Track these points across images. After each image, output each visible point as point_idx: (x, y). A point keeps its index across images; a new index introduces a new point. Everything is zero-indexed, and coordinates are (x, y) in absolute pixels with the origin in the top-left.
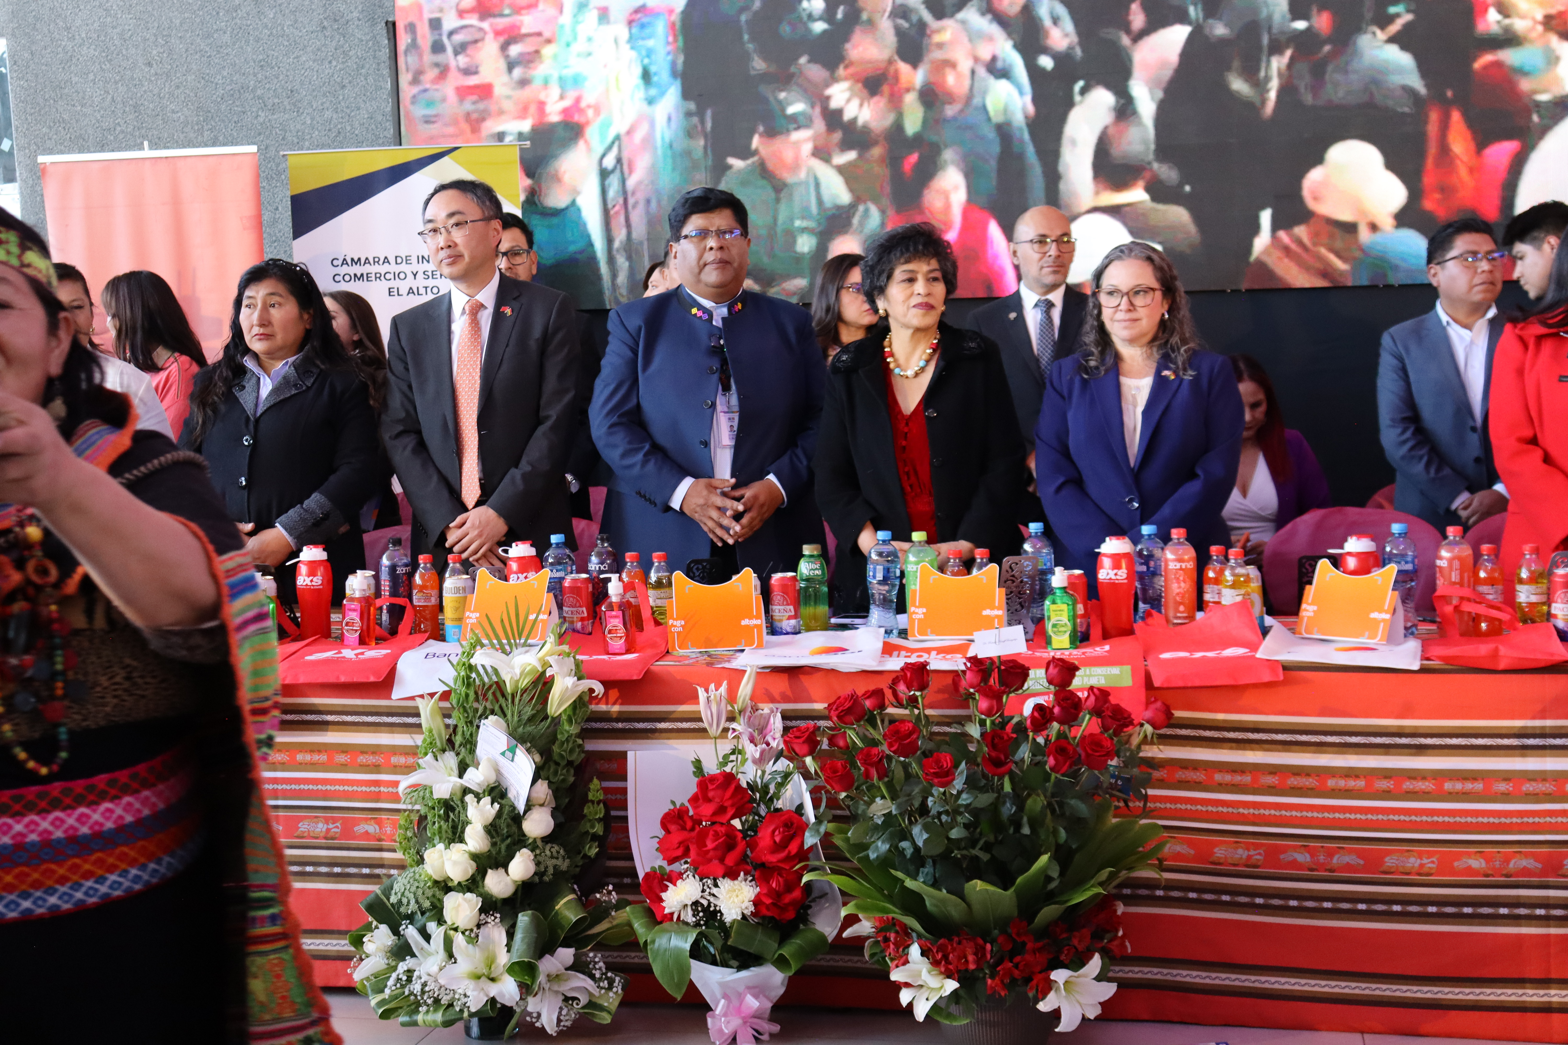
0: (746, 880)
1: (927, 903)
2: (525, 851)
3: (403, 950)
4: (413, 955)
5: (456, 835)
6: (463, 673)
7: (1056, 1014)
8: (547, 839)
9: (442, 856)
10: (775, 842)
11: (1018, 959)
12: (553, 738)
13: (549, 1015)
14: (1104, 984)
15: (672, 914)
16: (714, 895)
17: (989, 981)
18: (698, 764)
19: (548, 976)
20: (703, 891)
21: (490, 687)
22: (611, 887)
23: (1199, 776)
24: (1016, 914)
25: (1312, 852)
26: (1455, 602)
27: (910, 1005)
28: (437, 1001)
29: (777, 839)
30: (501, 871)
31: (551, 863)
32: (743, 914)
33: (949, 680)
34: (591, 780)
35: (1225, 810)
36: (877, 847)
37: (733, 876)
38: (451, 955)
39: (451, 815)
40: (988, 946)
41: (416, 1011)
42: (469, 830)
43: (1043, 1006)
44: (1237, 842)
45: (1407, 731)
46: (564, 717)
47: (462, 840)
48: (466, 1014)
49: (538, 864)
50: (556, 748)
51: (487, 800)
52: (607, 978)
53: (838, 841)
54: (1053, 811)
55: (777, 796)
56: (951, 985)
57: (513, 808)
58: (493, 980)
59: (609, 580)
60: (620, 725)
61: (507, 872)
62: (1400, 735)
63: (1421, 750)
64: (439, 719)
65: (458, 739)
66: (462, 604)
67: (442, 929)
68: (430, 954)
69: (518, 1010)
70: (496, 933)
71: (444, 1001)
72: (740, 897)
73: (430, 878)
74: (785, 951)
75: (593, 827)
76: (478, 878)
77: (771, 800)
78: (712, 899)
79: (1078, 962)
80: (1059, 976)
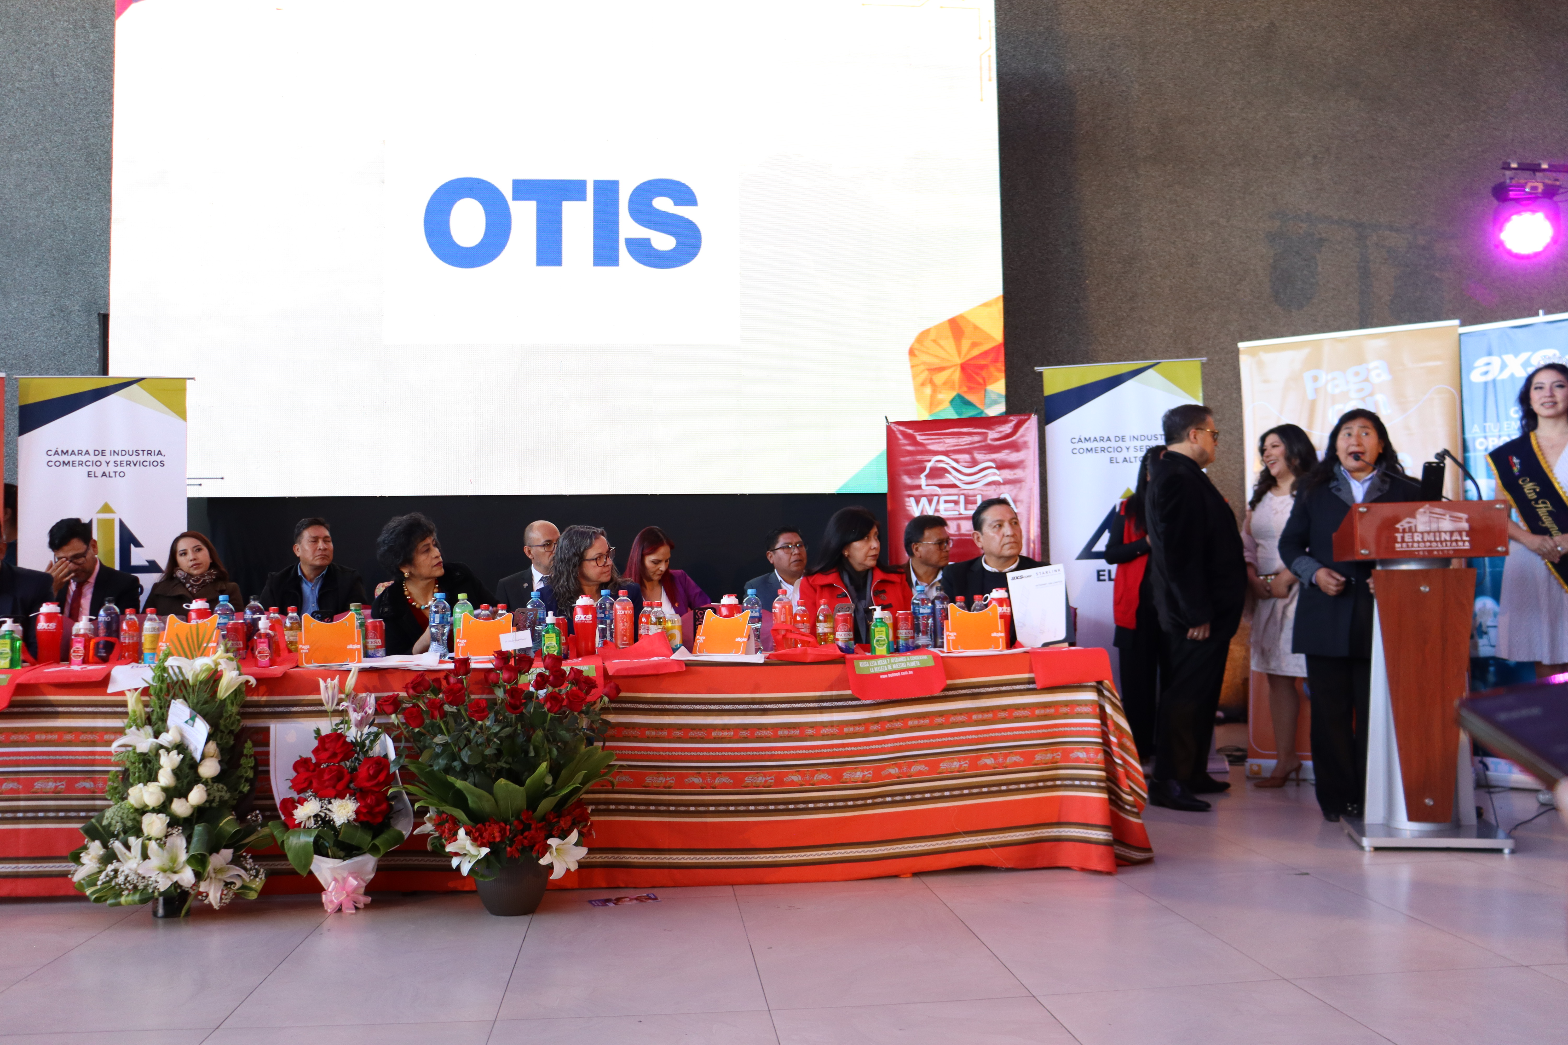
0: (350, 799)
1: (470, 802)
2: (200, 785)
3: (110, 857)
4: (118, 861)
5: (151, 776)
6: (159, 673)
7: (550, 868)
8: (216, 779)
9: (141, 791)
10: (369, 774)
11: (526, 834)
12: (221, 716)
13: (215, 893)
14: (580, 848)
15: (300, 823)
16: (329, 810)
17: (508, 849)
18: (318, 731)
19: (214, 869)
20: (322, 807)
21: (177, 682)
22: (258, 812)
23: (636, 733)
24: (525, 807)
25: (704, 777)
26: (783, 633)
27: (458, 867)
28: (135, 887)
29: (371, 772)
30: (183, 800)
31: (218, 794)
32: (348, 820)
33: (482, 676)
34: (246, 742)
35: (651, 753)
36: (438, 762)
37: (343, 798)
38: (145, 856)
39: (149, 766)
40: (508, 827)
41: (120, 895)
42: (161, 772)
43: (543, 862)
44: (658, 773)
45: (757, 701)
46: (228, 701)
47: (155, 779)
48: (156, 894)
49: (209, 795)
50: (222, 722)
51: (175, 752)
52: (255, 869)
53: (412, 768)
54: (549, 741)
55: (371, 748)
56: (485, 851)
57: (192, 758)
58: (175, 872)
59: (259, 619)
60: (266, 710)
61: (187, 799)
62: (753, 703)
63: (765, 712)
64: (141, 706)
65: (154, 718)
66: (156, 638)
67: (140, 840)
68: (129, 859)
69: (192, 892)
70: (179, 841)
71: (141, 887)
72: (347, 810)
73: (132, 806)
74: (377, 842)
75: (246, 772)
76: (167, 803)
77: (367, 751)
78: (328, 812)
79: (563, 835)
80: (553, 842)
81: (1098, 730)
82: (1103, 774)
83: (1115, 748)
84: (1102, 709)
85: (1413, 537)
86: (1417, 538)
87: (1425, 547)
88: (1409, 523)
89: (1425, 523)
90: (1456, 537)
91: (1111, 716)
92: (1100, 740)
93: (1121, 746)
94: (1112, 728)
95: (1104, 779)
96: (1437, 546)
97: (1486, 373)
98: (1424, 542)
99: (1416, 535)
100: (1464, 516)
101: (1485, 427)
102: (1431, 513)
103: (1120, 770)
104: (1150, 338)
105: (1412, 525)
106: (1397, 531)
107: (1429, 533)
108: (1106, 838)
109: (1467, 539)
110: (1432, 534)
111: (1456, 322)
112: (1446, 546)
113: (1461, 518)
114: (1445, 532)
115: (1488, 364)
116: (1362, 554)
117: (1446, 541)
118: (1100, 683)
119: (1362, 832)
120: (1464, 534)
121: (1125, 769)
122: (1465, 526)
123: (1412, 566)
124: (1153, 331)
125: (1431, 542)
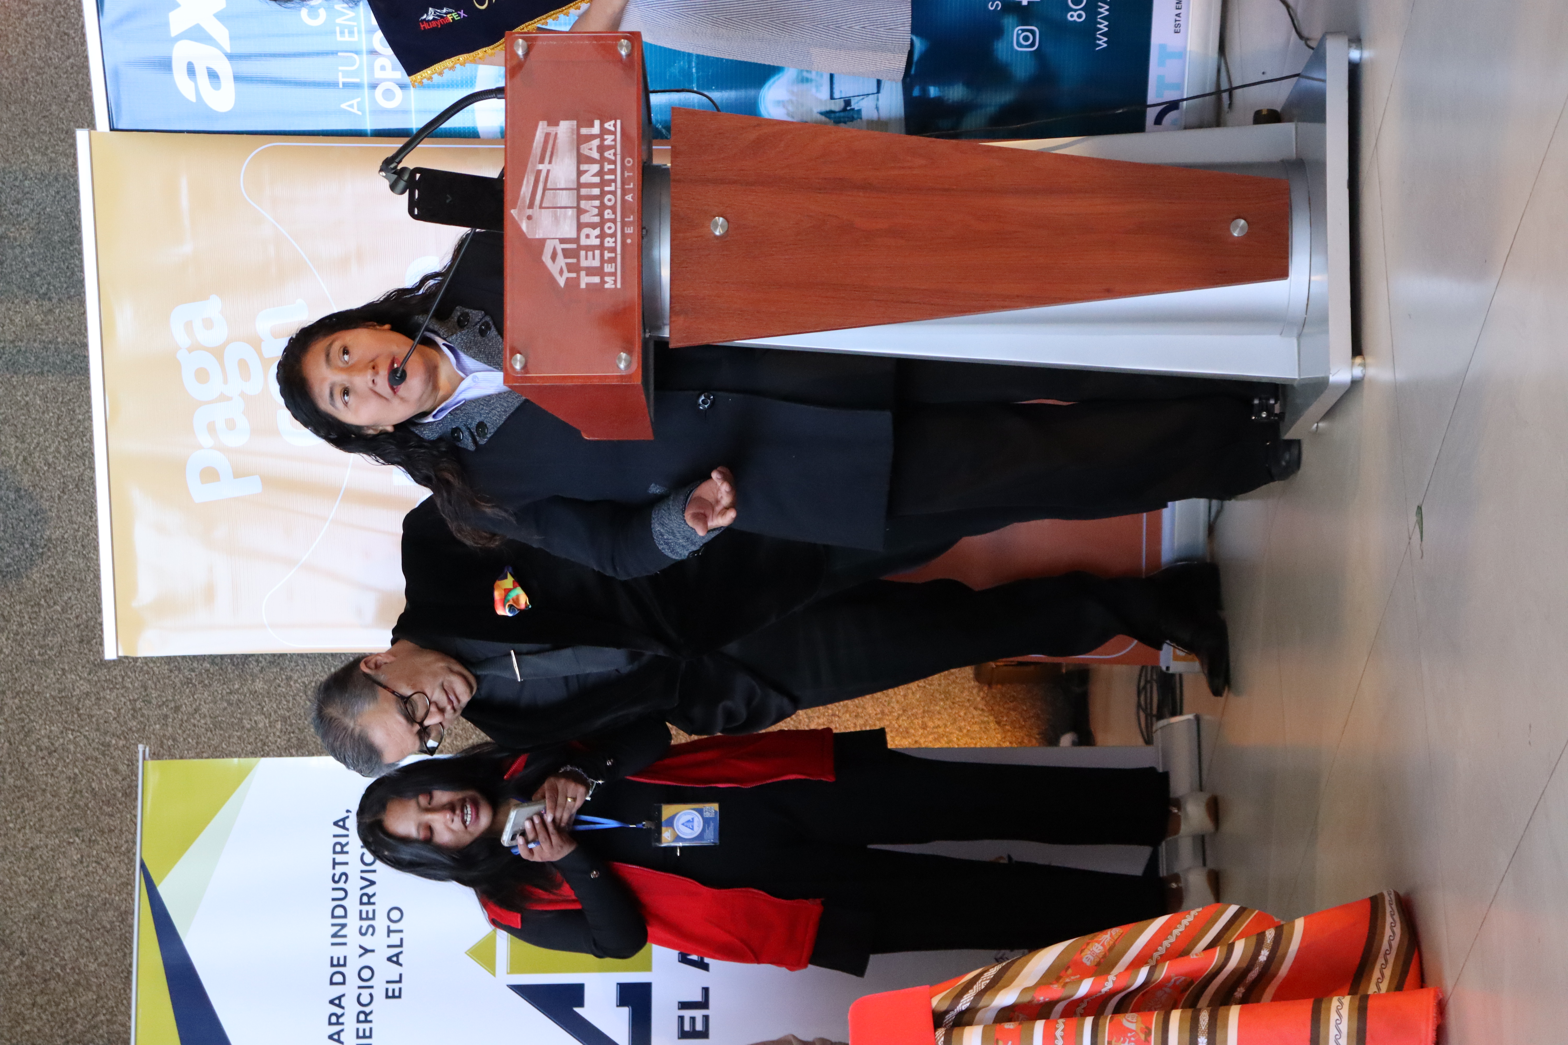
81: (1061, 1025)
82: (1176, 1016)
83: (1109, 985)
84: (1007, 1014)
85: (592, 248)
86: (591, 238)
87: (614, 221)
88: (554, 257)
89: (556, 219)
90: (591, 149)
91: (1026, 990)
92: (1089, 1021)
93: (1103, 967)
94: (1056, 991)
95: (1189, 1013)
96: (614, 193)
97: (213, 75)
98: (603, 222)
99: (584, 241)
100: (542, 128)
101: (346, 85)
102: (531, 205)
103: (1163, 972)
104: (90, 897)
105: (560, 247)
106: (572, 284)
107: (580, 212)
108: (1345, 1012)
109: (597, 123)
110: (583, 204)
111: (82, 136)
112: (613, 172)
113: (547, 135)
114: (580, 173)
115: (191, 70)
116: (628, 366)
117: (601, 173)
118: (938, 1019)
119: (1319, 386)
120: (584, 131)
121: (1164, 958)
122: (565, 128)
123: (663, 253)
124: (71, 888)
125: (602, 208)
